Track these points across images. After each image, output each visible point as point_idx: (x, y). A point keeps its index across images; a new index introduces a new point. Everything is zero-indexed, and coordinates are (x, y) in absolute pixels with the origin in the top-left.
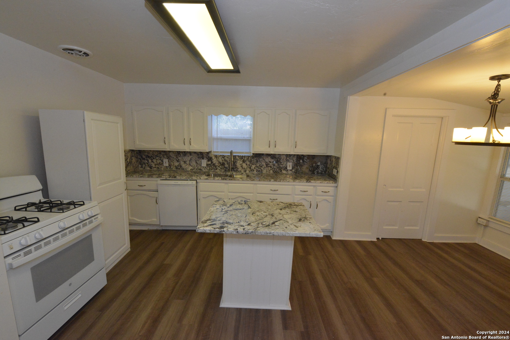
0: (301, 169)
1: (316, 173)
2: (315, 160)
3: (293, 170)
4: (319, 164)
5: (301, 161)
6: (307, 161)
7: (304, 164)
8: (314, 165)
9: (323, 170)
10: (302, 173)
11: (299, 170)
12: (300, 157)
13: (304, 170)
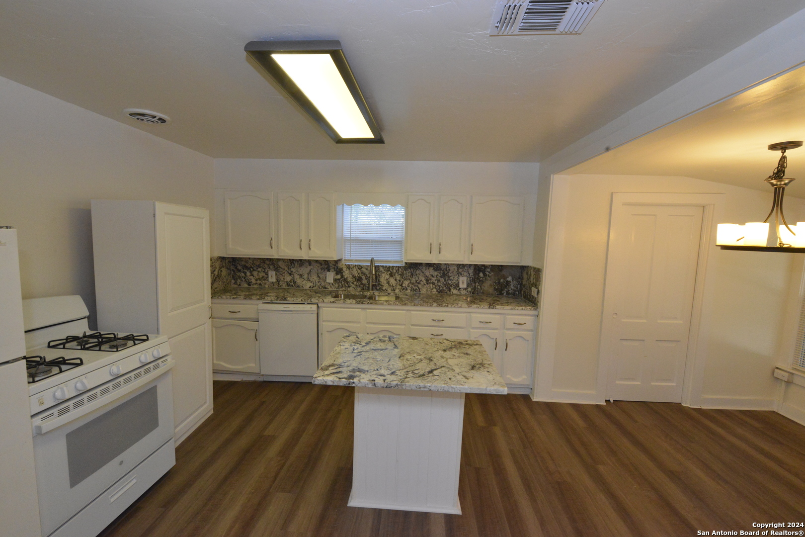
0: (481, 286)
1: (505, 294)
2: (504, 272)
3: (469, 289)
4: (510, 279)
5: (481, 275)
6: (490, 275)
7: (486, 278)
8: (502, 280)
9: (517, 288)
10: (483, 293)
11: (478, 288)
12: (479, 269)
13: (486, 288)
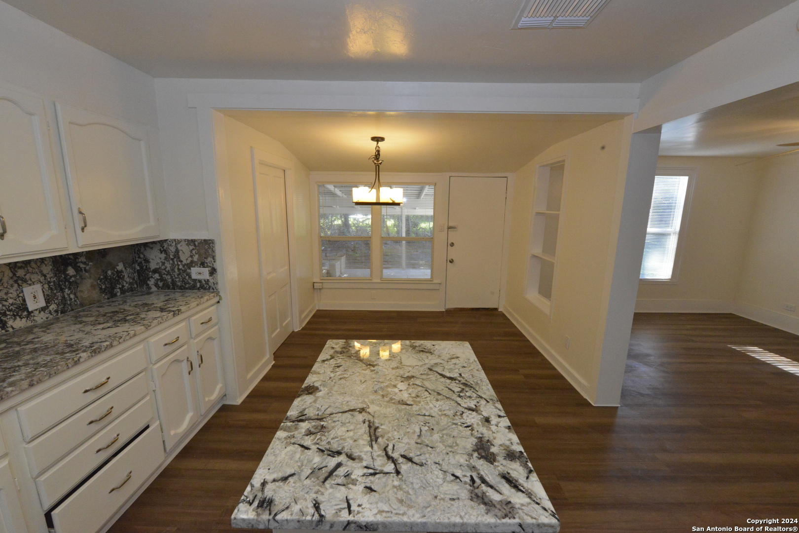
0: (75, 294)
1: (119, 294)
2: (110, 258)
3: (53, 307)
4: (120, 267)
5: (71, 271)
6: (87, 268)
7: (81, 277)
8: (109, 272)
9: (134, 279)
10: (82, 305)
11: (71, 299)
12: (62, 262)
13: (86, 294)
